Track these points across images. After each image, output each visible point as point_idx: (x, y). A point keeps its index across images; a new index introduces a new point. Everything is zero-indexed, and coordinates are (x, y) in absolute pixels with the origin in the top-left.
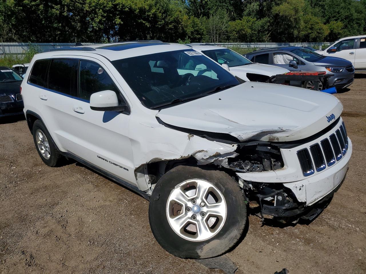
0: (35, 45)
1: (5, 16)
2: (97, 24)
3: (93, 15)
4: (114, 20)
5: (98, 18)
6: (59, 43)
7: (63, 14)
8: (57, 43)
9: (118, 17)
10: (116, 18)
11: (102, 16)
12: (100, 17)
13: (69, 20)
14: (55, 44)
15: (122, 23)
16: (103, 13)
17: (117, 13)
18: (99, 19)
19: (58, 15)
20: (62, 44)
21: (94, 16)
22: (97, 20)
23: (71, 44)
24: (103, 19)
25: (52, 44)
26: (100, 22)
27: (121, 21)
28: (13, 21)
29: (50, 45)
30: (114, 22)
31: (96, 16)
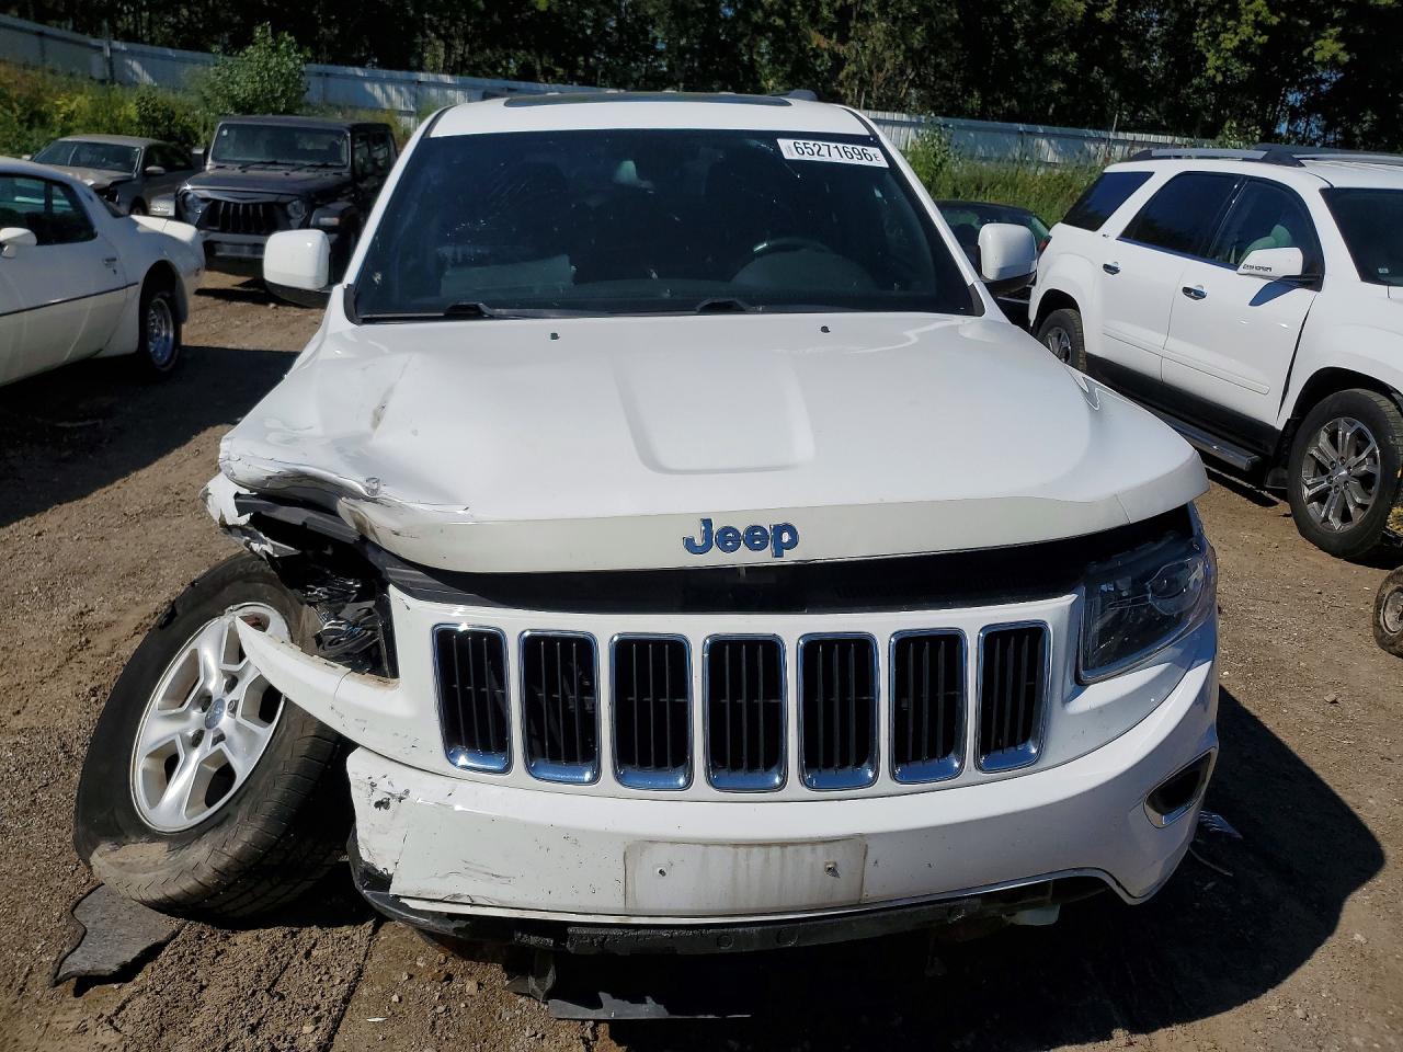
0: (946, 126)
1: (895, 20)
2: (1226, 59)
3: (1219, 20)
4: (1311, 44)
5: (1236, 34)
6: (1044, 124)
7: (1099, 15)
8: (1040, 124)
9: (1331, 31)
10: (1323, 35)
11: (1259, 25)
12: (1246, 31)
13: (1116, 39)
14: (1031, 127)
15: (1344, 57)
16: (1265, 12)
17: (1336, 15)
18: (1238, 38)
19: (1078, 18)
20: (1057, 130)
21: (1224, 25)
22: (1230, 42)
23: (1091, 132)
24: (1257, 38)
25: (1021, 127)
26: (1241, 52)
27: (1341, 50)
28: (918, 37)
29: (1009, 132)
30: (1305, 53)
31: (1230, 23)
